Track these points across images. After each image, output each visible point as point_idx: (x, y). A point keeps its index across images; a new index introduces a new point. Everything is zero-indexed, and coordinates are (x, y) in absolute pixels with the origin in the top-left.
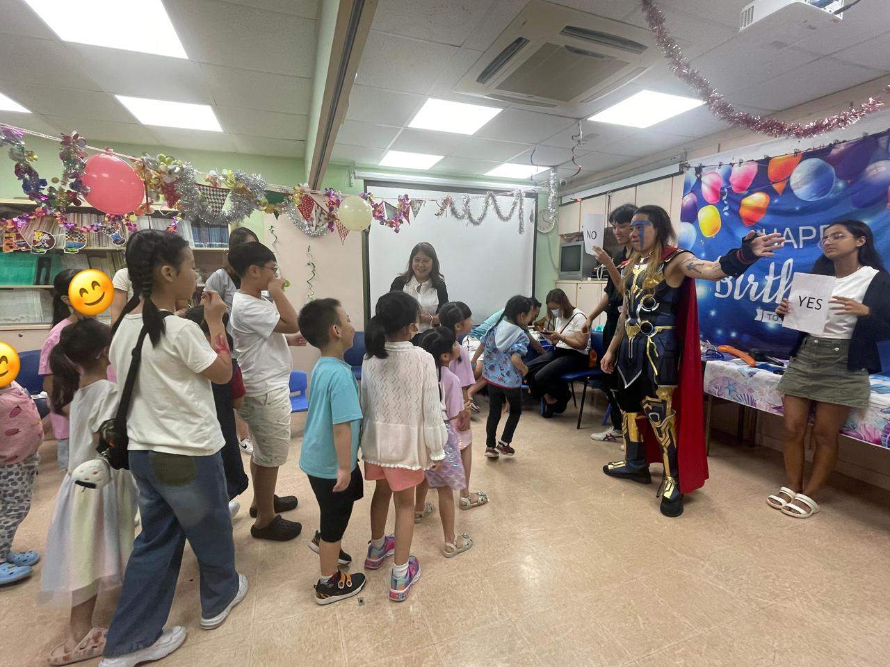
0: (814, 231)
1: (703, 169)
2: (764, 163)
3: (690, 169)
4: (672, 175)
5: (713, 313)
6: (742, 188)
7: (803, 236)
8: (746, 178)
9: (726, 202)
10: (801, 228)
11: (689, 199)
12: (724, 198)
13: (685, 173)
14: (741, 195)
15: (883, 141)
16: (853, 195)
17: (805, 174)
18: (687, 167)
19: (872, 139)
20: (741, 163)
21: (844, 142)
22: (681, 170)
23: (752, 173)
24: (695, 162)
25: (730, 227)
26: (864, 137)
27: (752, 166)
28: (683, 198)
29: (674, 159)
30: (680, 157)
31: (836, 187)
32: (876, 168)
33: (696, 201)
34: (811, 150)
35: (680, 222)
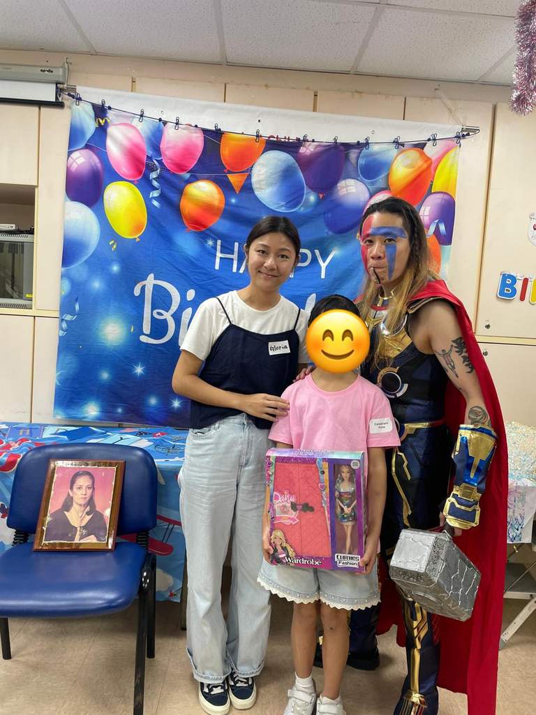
2: (214, 137)
3: (82, 103)
4: (39, 104)
5: (139, 370)
6: (181, 167)
8: (187, 151)
9: (155, 184)
11: (82, 160)
12: (153, 175)
13: (70, 108)
14: (180, 178)
15: (353, 154)
16: (326, 215)
17: (271, 171)
18: (73, 97)
19: (342, 148)
20: (177, 124)
21: (313, 141)
22: (60, 99)
23: (196, 146)
24: (92, 94)
25: (162, 227)
26: (336, 142)
27: (195, 135)
28: (69, 156)
29: (46, 72)
30: (59, 73)
31: (307, 199)
32: (347, 186)
33: (97, 168)
34: (275, 139)
35: (65, 201)
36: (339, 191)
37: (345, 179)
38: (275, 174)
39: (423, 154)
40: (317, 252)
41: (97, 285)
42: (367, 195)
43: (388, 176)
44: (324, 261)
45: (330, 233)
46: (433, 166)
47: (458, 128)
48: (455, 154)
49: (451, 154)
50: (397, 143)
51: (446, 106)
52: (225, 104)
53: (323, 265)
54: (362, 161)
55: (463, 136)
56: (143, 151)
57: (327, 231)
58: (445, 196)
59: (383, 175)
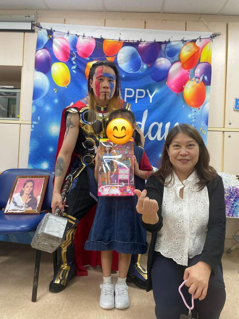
0: (133, 92)
1: (54, 32)
2: (100, 41)
3: (42, 30)
4: (24, 31)
6: (86, 55)
7: (127, 94)
8: (88, 48)
9: (74, 62)
10: (126, 89)
11: (42, 53)
12: (73, 59)
13: (37, 32)
14: (85, 60)
15: (163, 47)
16: (152, 74)
17: (126, 55)
18: (39, 27)
19: (158, 44)
20: (84, 36)
21: (145, 41)
22: (33, 29)
23: (92, 46)
24: (46, 25)
25: (77, 81)
26: (155, 42)
27: (91, 41)
28: (36, 52)
29: (27, 17)
30: (33, 17)
31: (143, 67)
32: (161, 61)
33: (48, 57)
34: (128, 41)
35: (35, 71)
36: (157, 63)
37: (160, 57)
38: (128, 56)
39: (195, 45)
40: (148, 91)
41: (48, 108)
42: (170, 64)
43: (179, 56)
44: (151, 95)
45: (154, 81)
46: (200, 51)
47: (211, 33)
48: (210, 45)
49: (209, 44)
50: (183, 41)
51: (205, 24)
52: (105, 27)
53: (151, 97)
54: (167, 50)
55: (213, 37)
56: (69, 49)
57: (152, 81)
58: (207, 64)
59: (177, 55)
